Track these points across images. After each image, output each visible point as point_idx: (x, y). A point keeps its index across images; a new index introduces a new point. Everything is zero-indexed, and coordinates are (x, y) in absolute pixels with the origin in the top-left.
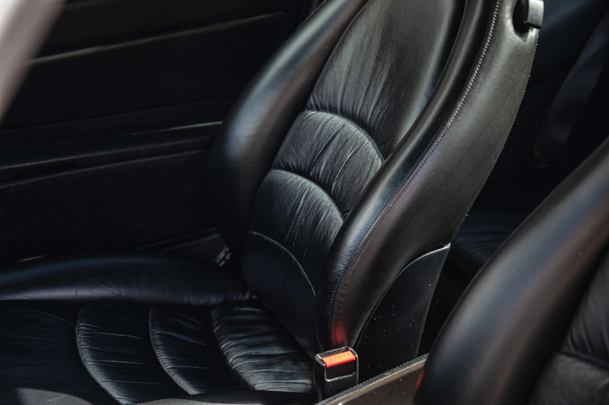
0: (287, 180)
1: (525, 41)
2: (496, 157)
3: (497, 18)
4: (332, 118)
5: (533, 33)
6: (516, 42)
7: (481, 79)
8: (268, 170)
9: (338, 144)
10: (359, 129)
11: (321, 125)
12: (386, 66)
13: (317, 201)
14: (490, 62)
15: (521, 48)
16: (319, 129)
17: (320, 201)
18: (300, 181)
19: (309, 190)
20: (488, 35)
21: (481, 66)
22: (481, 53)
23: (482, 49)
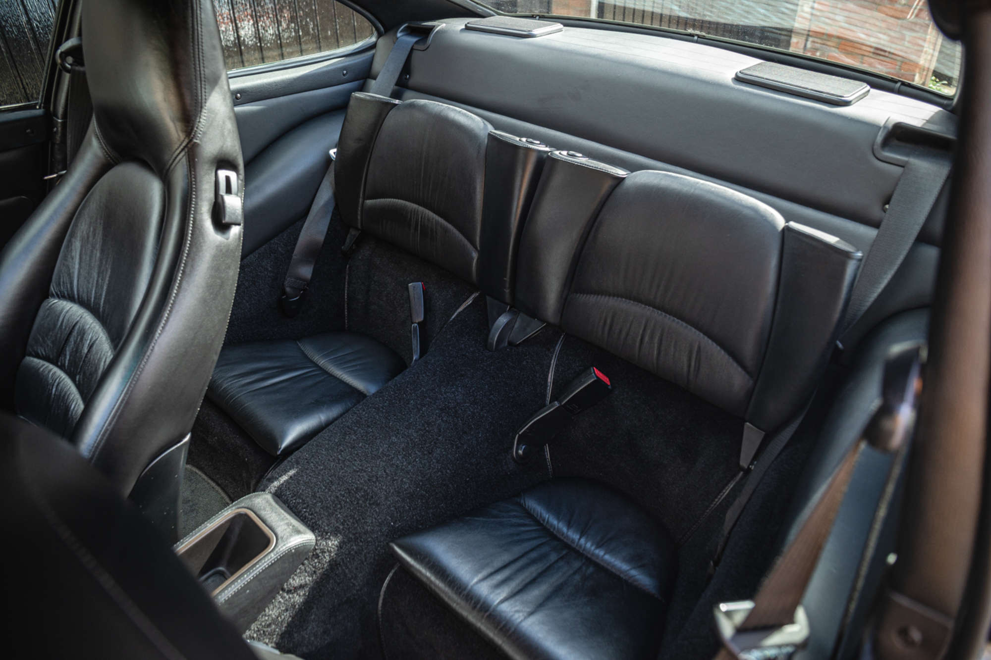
0: (39, 369)
1: (227, 239)
2: (216, 353)
3: (194, 222)
4: (71, 308)
5: (235, 231)
6: (218, 243)
7: (184, 284)
8: (24, 357)
9: (78, 336)
10: (95, 320)
11: (62, 315)
12: (109, 260)
13: (66, 393)
14: (192, 266)
15: (224, 246)
16: (61, 319)
17: (68, 393)
18: (52, 369)
19: (60, 379)
20: (186, 239)
21: (184, 271)
22: (182, 258)
23: (183, 255)
